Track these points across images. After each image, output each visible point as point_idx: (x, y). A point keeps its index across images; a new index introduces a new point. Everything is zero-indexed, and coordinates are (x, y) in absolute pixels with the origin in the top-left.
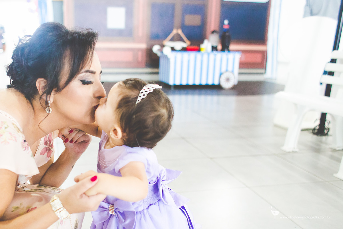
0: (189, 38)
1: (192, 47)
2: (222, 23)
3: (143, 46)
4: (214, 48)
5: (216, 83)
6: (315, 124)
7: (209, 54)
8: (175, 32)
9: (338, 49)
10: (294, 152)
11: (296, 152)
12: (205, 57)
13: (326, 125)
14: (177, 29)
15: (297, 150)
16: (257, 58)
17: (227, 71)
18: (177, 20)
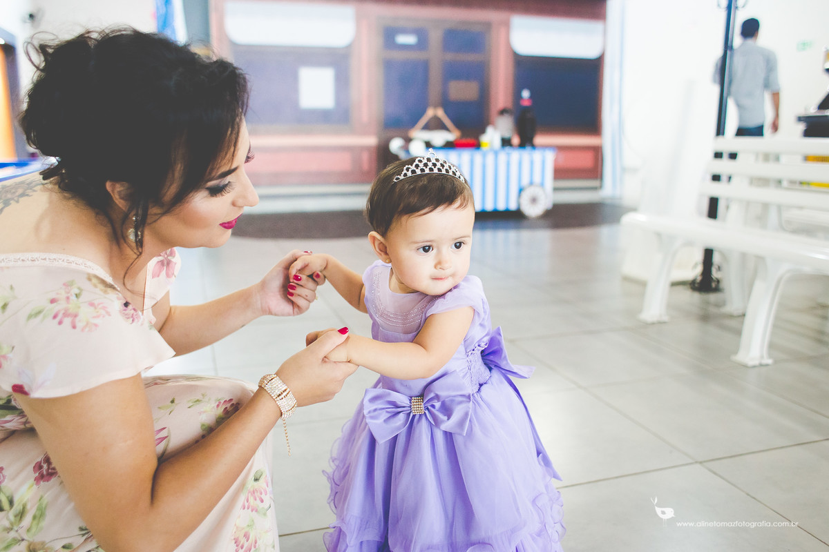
0: (459, 124)
1: (464, 141)
2: (517, 96)
3: (372, 141)
4: (506, 142)
5: (513, 207)
6: (693, 271)
7: (496, 153)
8: (430, 113)
9: (723, 134)
10: (660, 323)
11: (665, 323)
12: (490, 159)
13: (715, 274)
14: (436, 106)
15: (665, 318)
16: (586, 160)
17: (531, 183)
18: (434, 90)
